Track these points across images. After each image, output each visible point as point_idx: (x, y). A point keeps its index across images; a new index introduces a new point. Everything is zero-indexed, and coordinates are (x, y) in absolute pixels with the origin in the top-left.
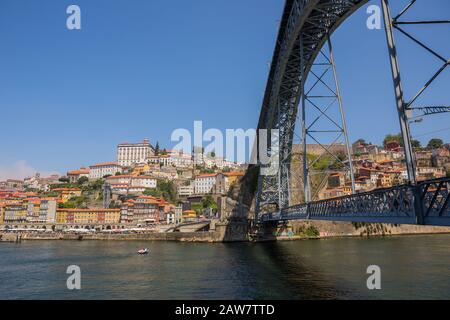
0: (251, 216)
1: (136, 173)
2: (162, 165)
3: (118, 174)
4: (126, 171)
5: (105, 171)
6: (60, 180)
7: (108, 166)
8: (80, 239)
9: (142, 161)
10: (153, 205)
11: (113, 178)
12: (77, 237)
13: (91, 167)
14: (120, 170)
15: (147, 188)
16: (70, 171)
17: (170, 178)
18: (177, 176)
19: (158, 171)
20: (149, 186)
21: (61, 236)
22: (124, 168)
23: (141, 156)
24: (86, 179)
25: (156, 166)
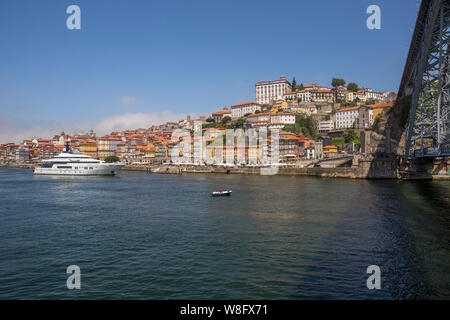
0: (400, 152)
1: (274, 111)
2: (300, 100)
3: (257, 112)
4: (265, 109)
5: (246, 110)
6: (207, 121)
7: (247, 105)
8: (228, 172)
9: (279, 97)
10: (292, 141)
11: (253, 117)
12: (225, 171)
13: (233, 107)
14: (259, 108)
15: (286, 125)
16: (215, 112)
17: (309, 113)
18: (315, 112)
19: (296, 107)
20: (288, 122)
21: (212, 169)
22: (263, 106)
23: (278, 93)
24: (229, 119)
25: (294, 103)
